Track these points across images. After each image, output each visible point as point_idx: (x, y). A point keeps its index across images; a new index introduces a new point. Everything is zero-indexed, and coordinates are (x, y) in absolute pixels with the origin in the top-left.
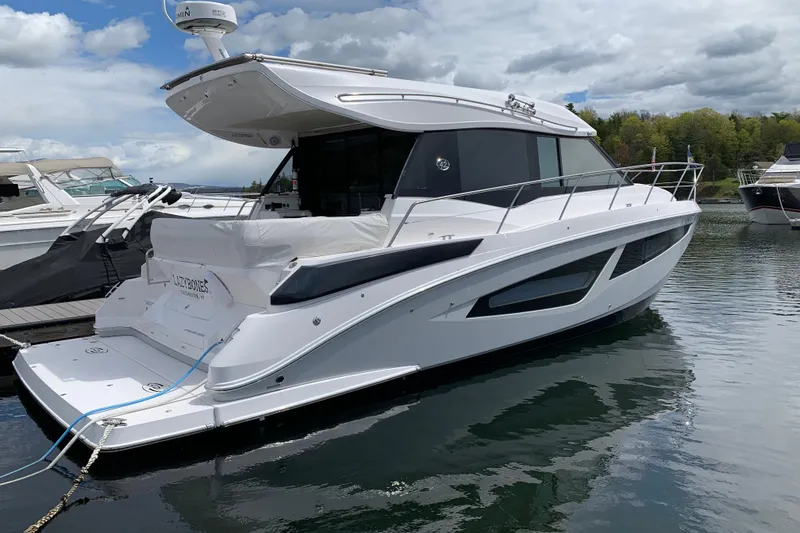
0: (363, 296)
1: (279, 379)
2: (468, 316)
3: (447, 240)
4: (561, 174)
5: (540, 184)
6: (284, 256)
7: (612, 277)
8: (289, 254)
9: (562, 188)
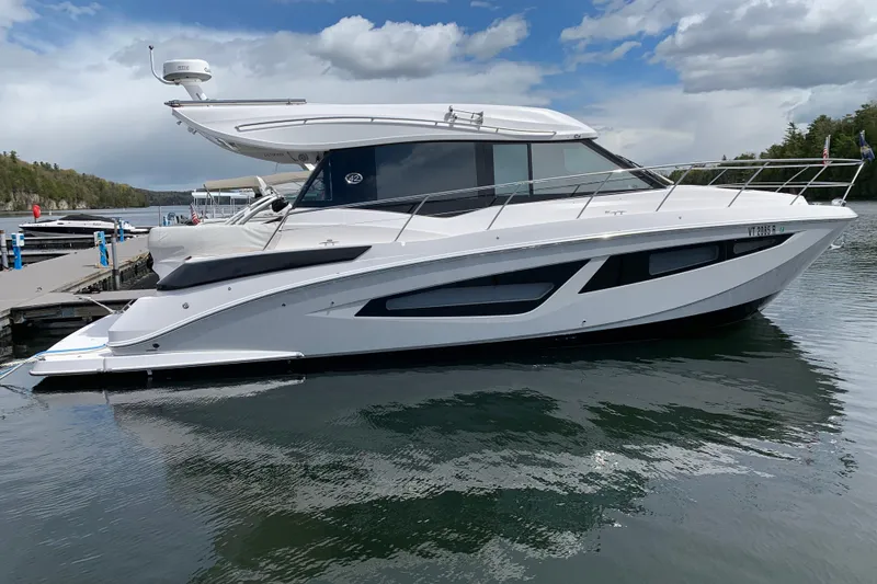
0: (229, 289)
1: (155, 345)
2: (356, 315)
3: (330, 246)
4: (531, 178)
5: (493, 190)
6: (178, 255)
7: (585, 290)
8: (183, 254)
9: (531, 196)
